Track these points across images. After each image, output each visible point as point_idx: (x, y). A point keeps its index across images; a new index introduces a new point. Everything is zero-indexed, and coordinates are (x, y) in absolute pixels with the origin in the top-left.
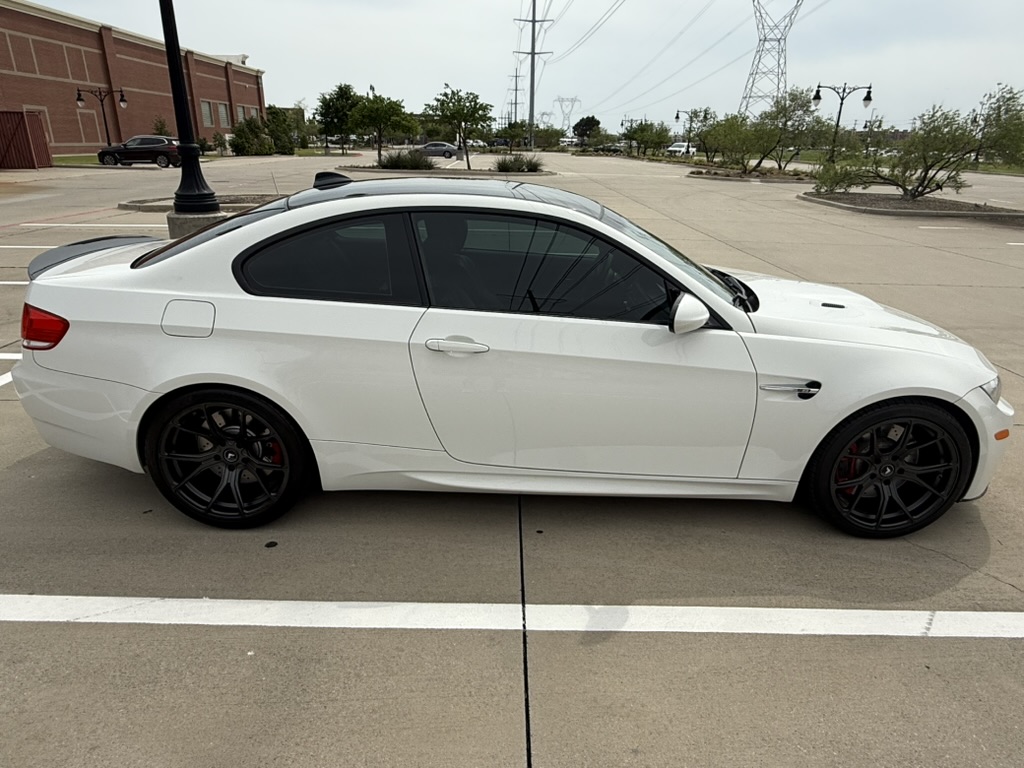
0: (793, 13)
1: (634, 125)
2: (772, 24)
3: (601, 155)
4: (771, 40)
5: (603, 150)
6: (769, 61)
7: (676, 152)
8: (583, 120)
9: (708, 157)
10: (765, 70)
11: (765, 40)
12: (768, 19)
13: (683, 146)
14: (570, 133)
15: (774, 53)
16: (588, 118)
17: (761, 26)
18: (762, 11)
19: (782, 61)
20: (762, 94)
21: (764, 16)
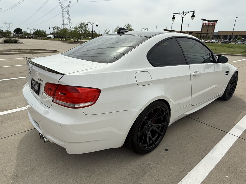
0: (69, 6)
1: (36, 30)
2: (65, 8)
3: (27, 39)
4: (65, 11)
5: (27, 37)
6: (66, 16)
7: (49, 37)
8: (16, 29)
9: (61, 39)
10: (66, 18)
11: (64, 11)
12: (63, 6)
13: (51, 36)
14: (13, 33)
15: (67, 14)
16: (18, 28)
17: (62, 8)
18: (62, 4)
19: (69, 16)
20: (66, 24)
21: (62, 5)
